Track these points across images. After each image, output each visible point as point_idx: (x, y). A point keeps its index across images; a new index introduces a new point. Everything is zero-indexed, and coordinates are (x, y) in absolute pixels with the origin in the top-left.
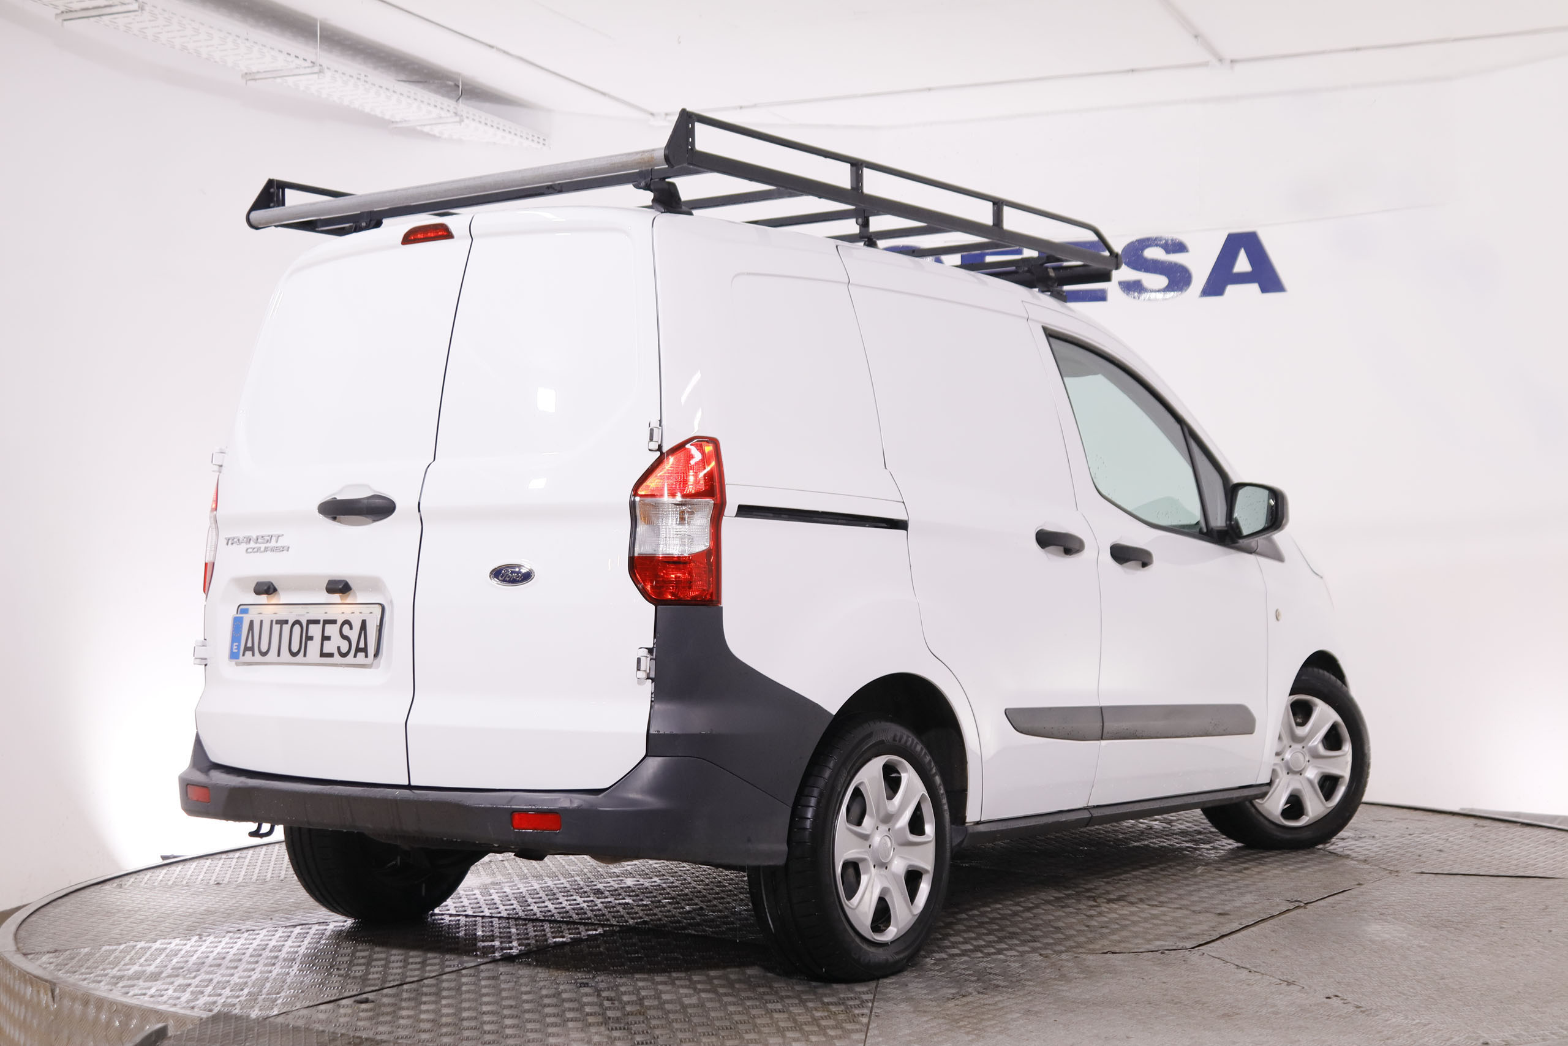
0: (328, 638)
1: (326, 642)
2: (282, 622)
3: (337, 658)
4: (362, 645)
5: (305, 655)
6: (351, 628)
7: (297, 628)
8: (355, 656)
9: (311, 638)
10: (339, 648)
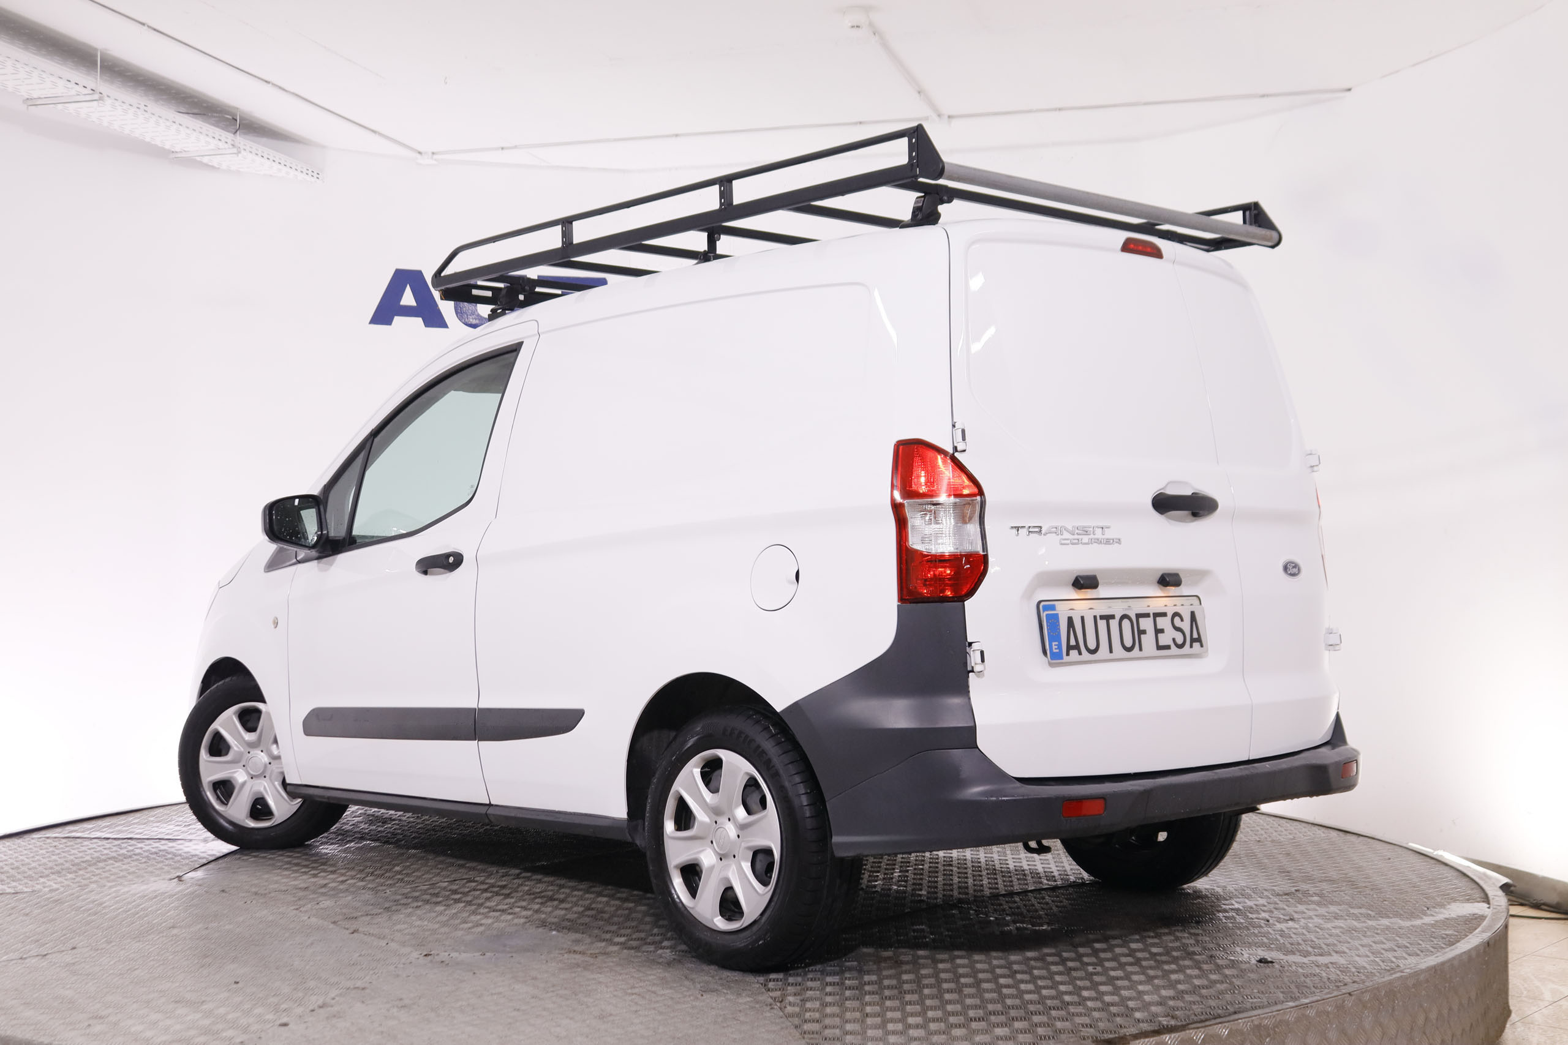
0: (1162, 631)
1: (1160, 635)
2: (1108, 618)
3: (1174, 650)
4: (1195, 636)
5: (1141, 649)
6: (1182, 620)
7: (1126, 623)
8: (1191, 646)
9: (1144, 632)
10: (1174, 640)
